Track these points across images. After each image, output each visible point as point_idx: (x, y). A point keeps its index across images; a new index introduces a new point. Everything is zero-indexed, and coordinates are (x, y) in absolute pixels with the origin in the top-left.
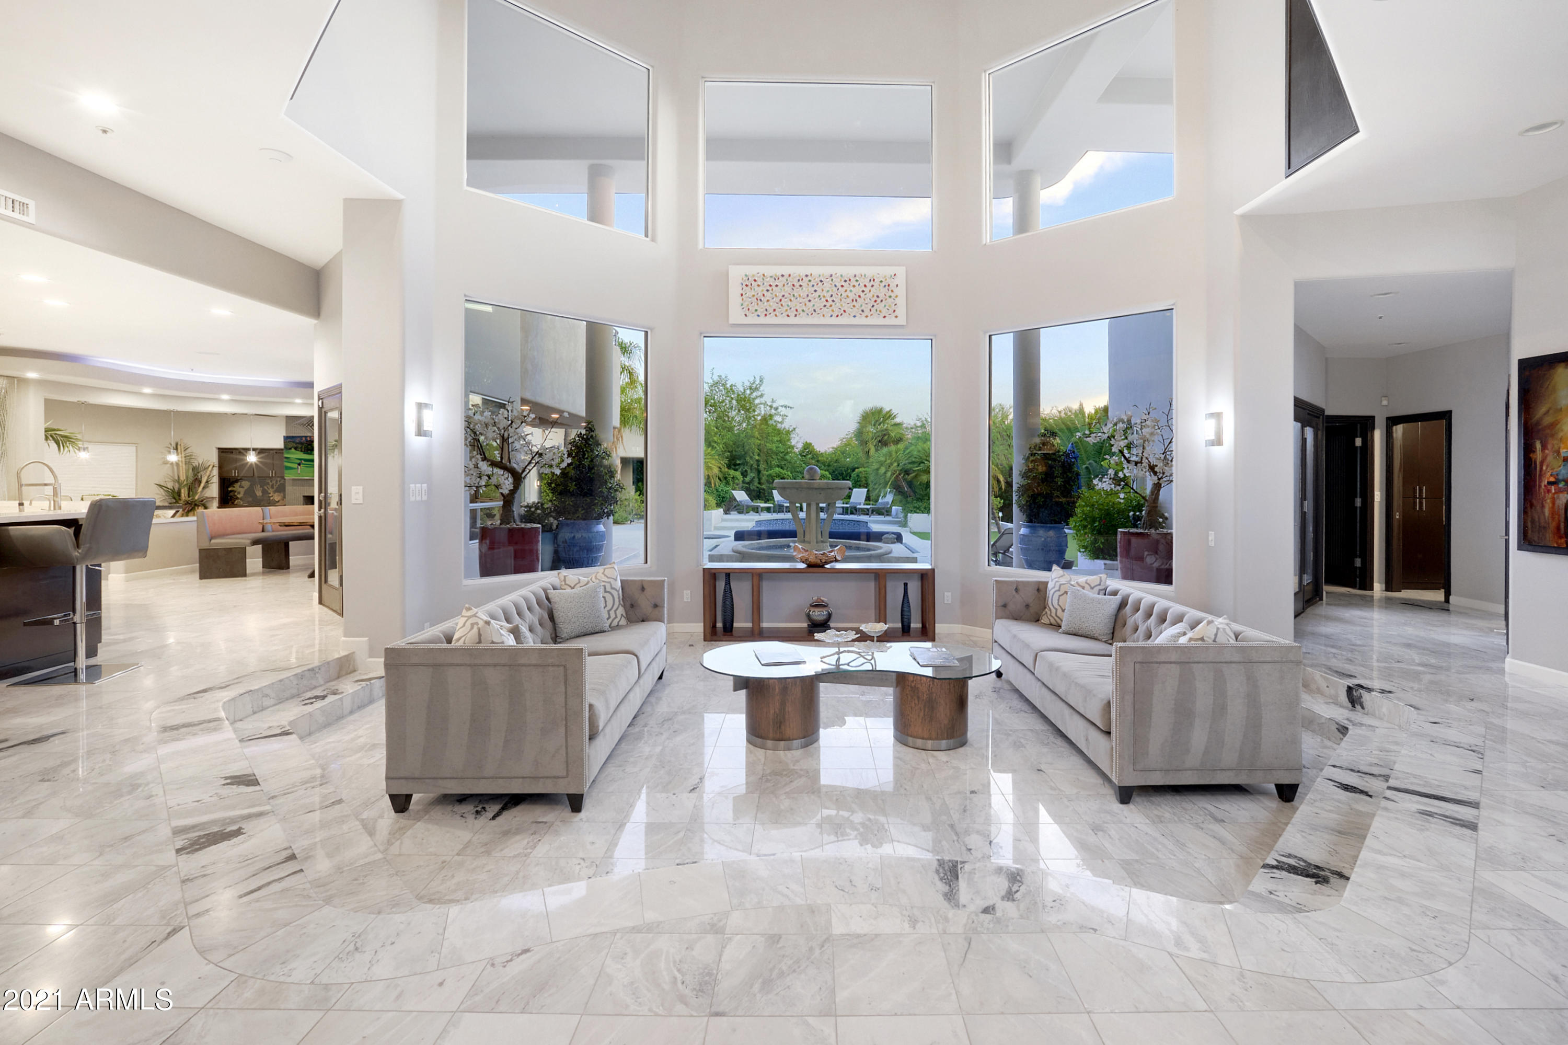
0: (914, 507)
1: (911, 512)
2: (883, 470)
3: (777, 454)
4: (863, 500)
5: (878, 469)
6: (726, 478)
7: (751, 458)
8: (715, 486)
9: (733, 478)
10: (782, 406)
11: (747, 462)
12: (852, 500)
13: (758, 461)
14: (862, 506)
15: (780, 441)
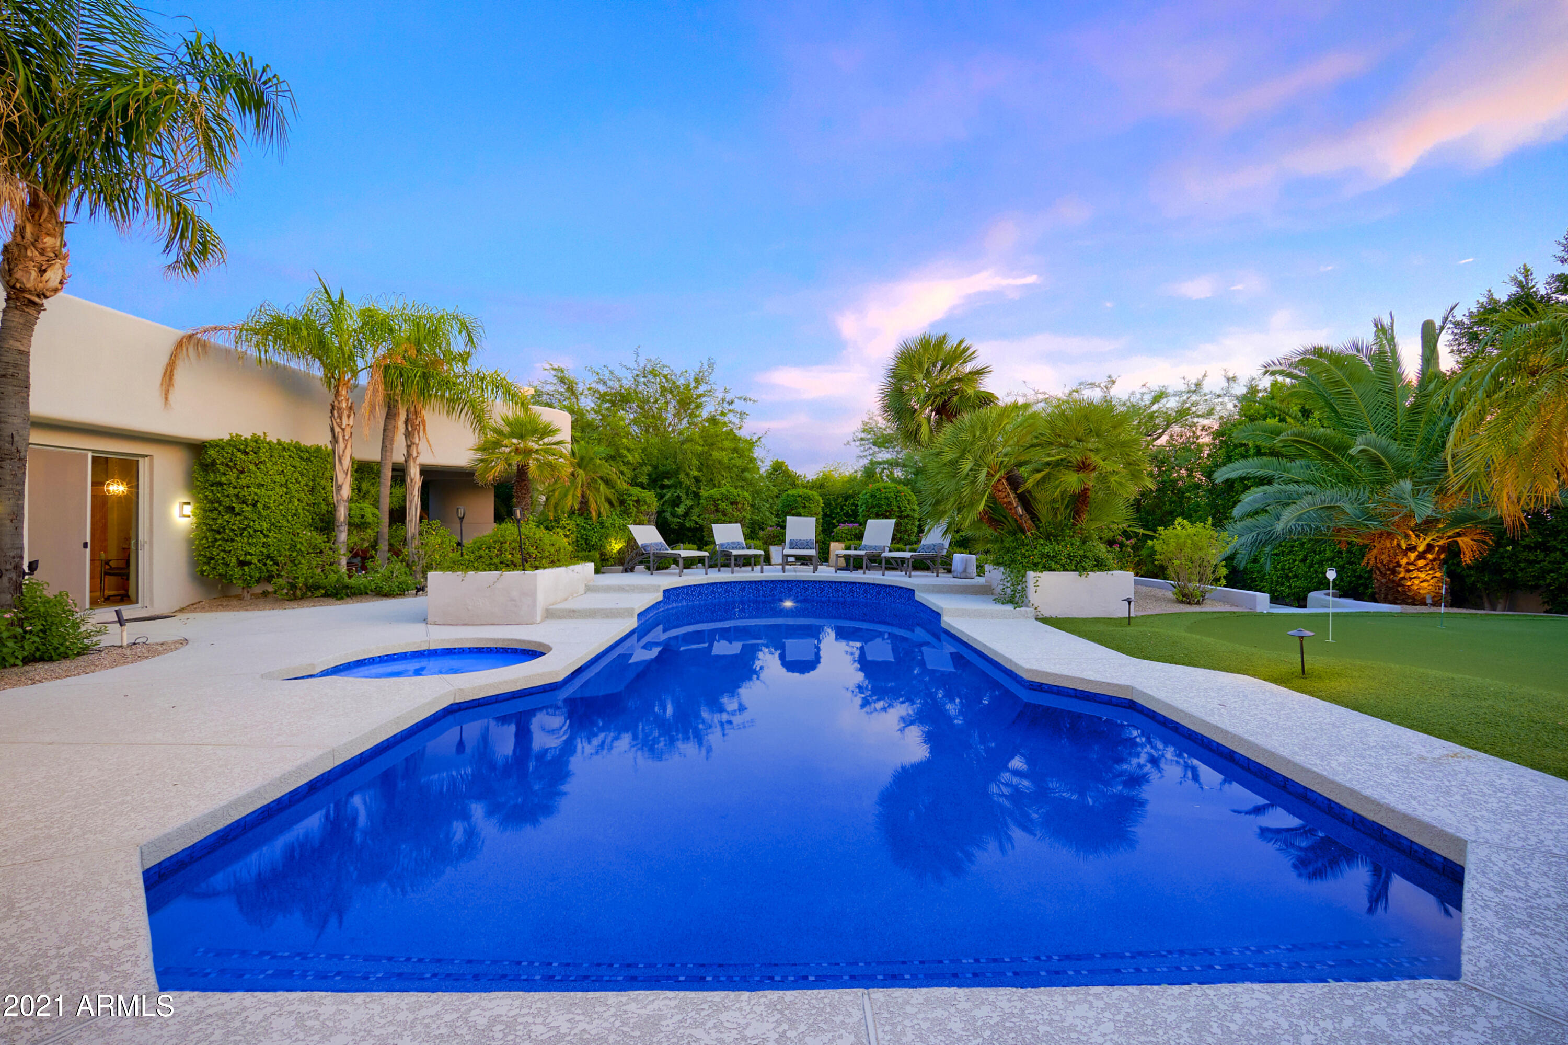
0: (1042, 556)
1: (1035, 567)
2: (967, 466)
3: (729, 469)
4: (887, 542)
5: (954, 463)
6: (622, 503)
7: (687, 475)
8: (599, 515)
9: (638, 501)
10: (740, 398)
11: (681, 483)
12: (865, 542)
13: (697, 480)
14: (887, 554)
15: (735, 450)
